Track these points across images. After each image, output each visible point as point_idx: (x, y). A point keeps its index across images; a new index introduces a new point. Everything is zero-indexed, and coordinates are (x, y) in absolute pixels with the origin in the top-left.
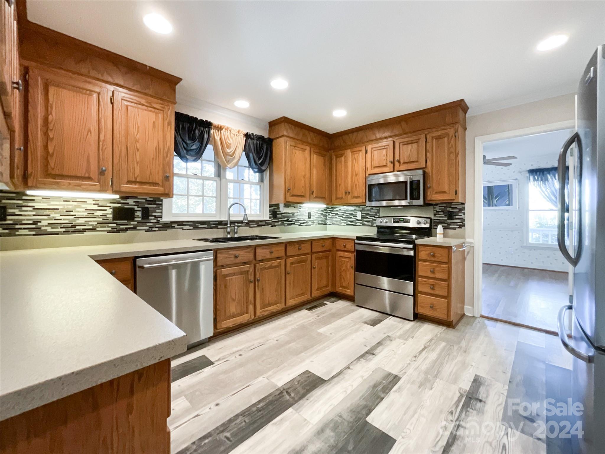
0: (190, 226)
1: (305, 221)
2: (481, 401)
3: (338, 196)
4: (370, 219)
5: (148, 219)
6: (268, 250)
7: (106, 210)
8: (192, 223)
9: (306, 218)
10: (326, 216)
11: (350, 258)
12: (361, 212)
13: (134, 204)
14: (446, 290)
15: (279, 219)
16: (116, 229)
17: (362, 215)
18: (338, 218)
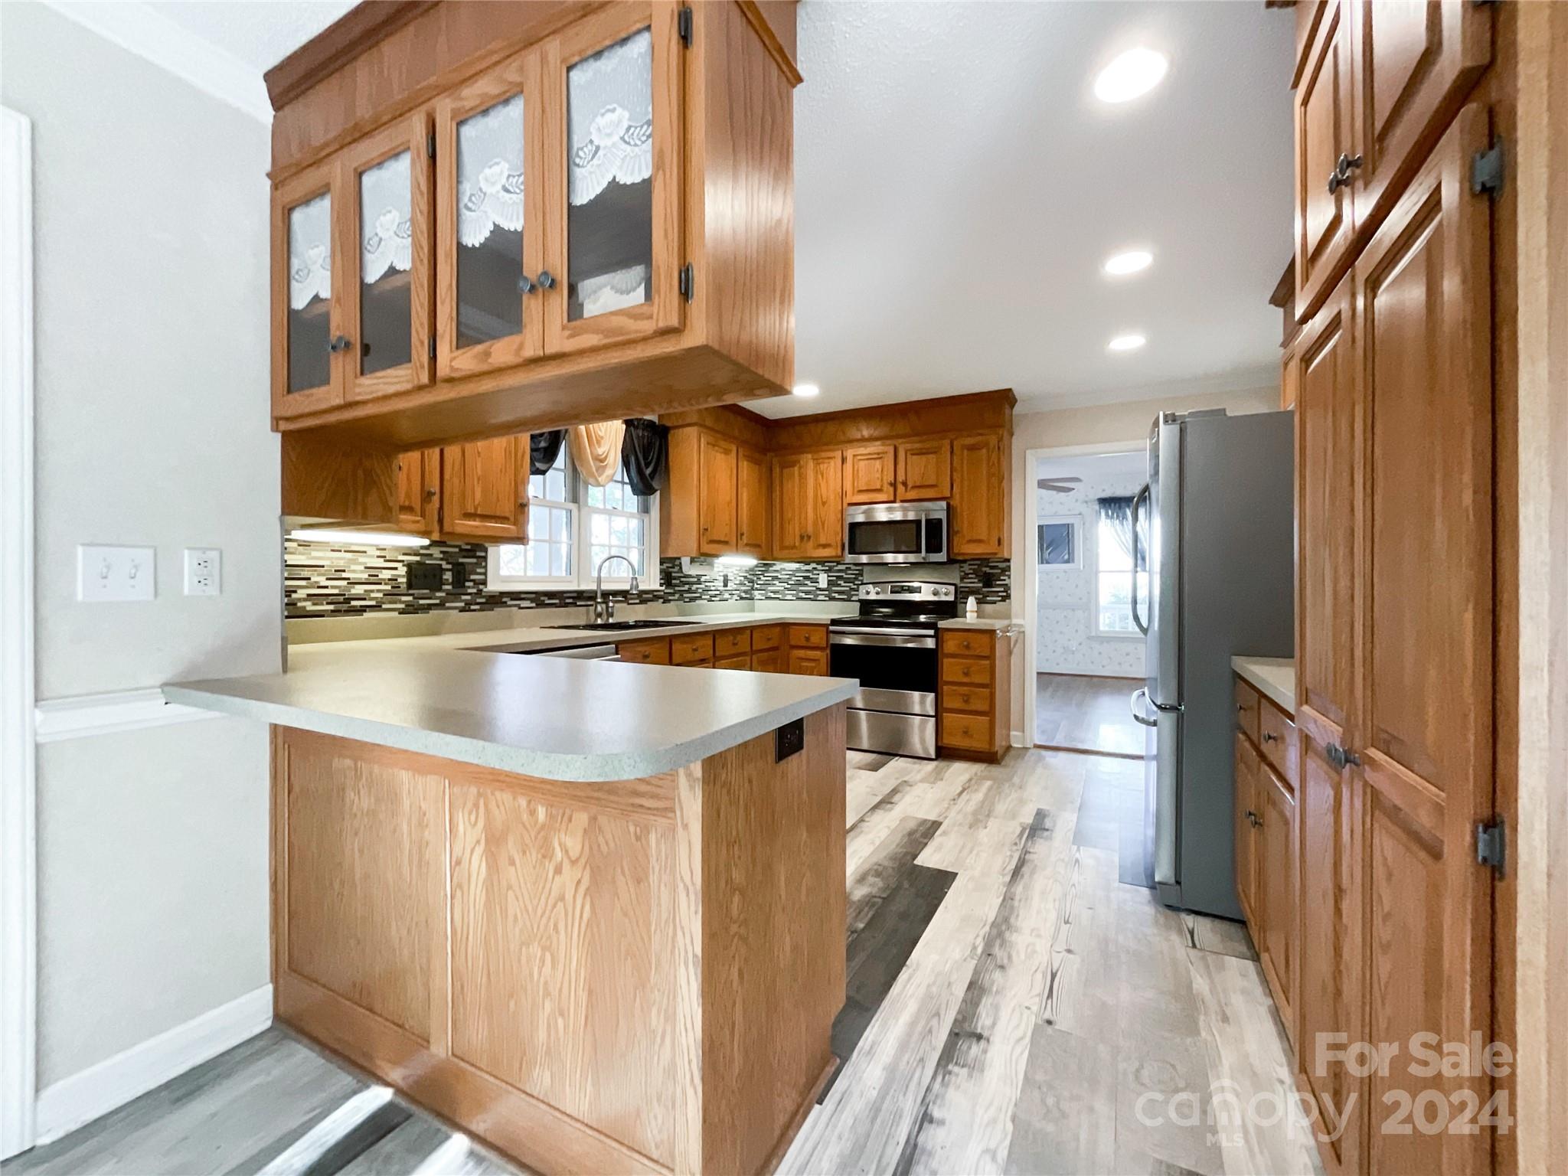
0: (532, 600)
1: (718, 592)
2: (1047, 830)
3: (787, 543)
4: (844, 586)
5: (464, 586)
6: (690, 646)
7: (396, 569)
8: (534, 596)
9: (719, 584)
10: (752, 581)
11: (818, 660)
12: (826, 575)
13: (441, 556)
14: (988, 702)
15: (677, 588)
16: (413, 606)
17: (829, 581)
18: (778, 586)
